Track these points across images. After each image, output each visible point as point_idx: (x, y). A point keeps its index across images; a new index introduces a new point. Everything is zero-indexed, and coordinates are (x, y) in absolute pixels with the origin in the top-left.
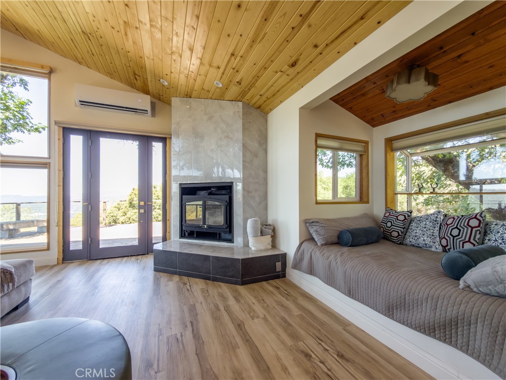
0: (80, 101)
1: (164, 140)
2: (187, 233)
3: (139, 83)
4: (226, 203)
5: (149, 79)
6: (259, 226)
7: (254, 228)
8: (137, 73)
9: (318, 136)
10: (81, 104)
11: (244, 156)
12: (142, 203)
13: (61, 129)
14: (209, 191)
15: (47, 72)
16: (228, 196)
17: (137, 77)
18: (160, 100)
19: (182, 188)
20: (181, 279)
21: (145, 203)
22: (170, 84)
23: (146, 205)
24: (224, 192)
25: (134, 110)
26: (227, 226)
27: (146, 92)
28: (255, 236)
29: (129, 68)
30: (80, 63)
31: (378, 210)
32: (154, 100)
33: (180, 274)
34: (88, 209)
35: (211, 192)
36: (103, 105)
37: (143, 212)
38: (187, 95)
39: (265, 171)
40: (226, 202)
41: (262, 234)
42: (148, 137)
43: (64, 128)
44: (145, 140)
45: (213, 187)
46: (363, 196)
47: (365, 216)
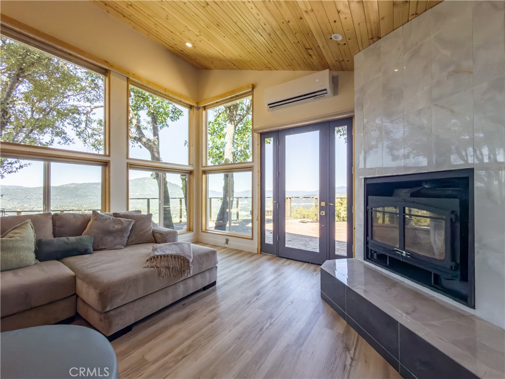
0: (269, 105)
1: (349, 120)
2: (375, 255)
3: (315, 60)
4: (453, 216)
5: (321, 46)
8: (308, 46)
10: (270, 107)
12: (323, 204)
13: (259, 135)
14: (415, 189)
15: (250, 89)
16: (457, 201)
17: (310, 52)
18: (343, 70)
19: (367, 184)
20: (347, 332)
21: (326, 204)
22: (344, 36)
23: (328, 206)
24: (449, 191)
25: (312, 95)
26: (453, 264)
27: (324, 66)
29: (299, 44)
30: (270, 69)
32: (335, 73)
33: (350, 323)
34: (276, 207)
35: (419, 190)
36: (285, 100)
37: (324, 214)
38: (372, 38)
40: (453, 212)
42: (329, 122)
43: (261, 134)
44: (326, 127)
45: (427, 181)
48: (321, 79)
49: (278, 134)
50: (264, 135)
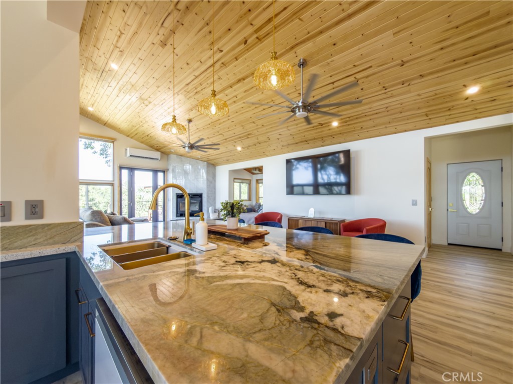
0: (130, 156)
1: (164, 172)
6: (214, 209)
7: (212, 210)
9: (234, 179)
11: (207, 183)
13: (119, 167)
15: (113, 141)
16: (200, 198)
18: (165, 154)
19: (177, 195)
24: (198, 197)
25: (153, 159)
27: (159, 151)
28: (213, 213)
31: (254, 203)
32: (162, 154)
34: (130, 205)
39: (215, 189)
40: (200, 201)
41: (215, 212)
42: (157, 170)
44: (155, 171)
46: (250, 199)
47: (250, 205)
48: (157, 155)
49: (132, 170)
50: (121, 168)
